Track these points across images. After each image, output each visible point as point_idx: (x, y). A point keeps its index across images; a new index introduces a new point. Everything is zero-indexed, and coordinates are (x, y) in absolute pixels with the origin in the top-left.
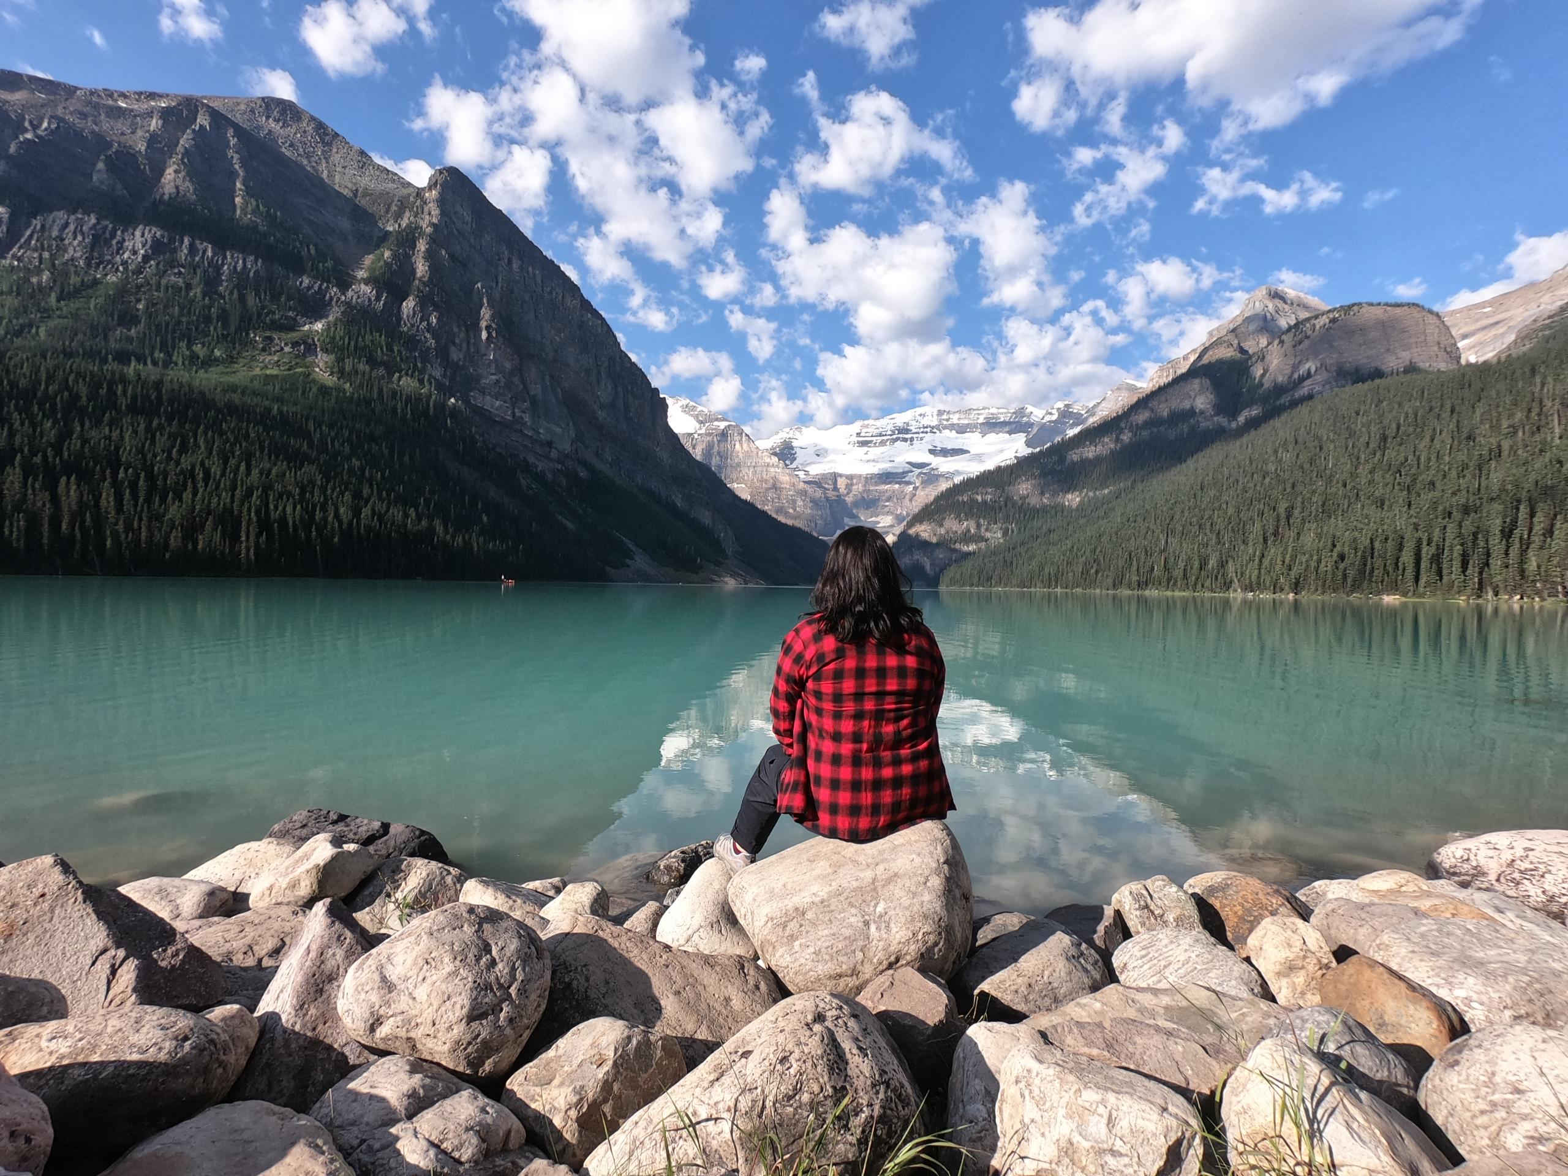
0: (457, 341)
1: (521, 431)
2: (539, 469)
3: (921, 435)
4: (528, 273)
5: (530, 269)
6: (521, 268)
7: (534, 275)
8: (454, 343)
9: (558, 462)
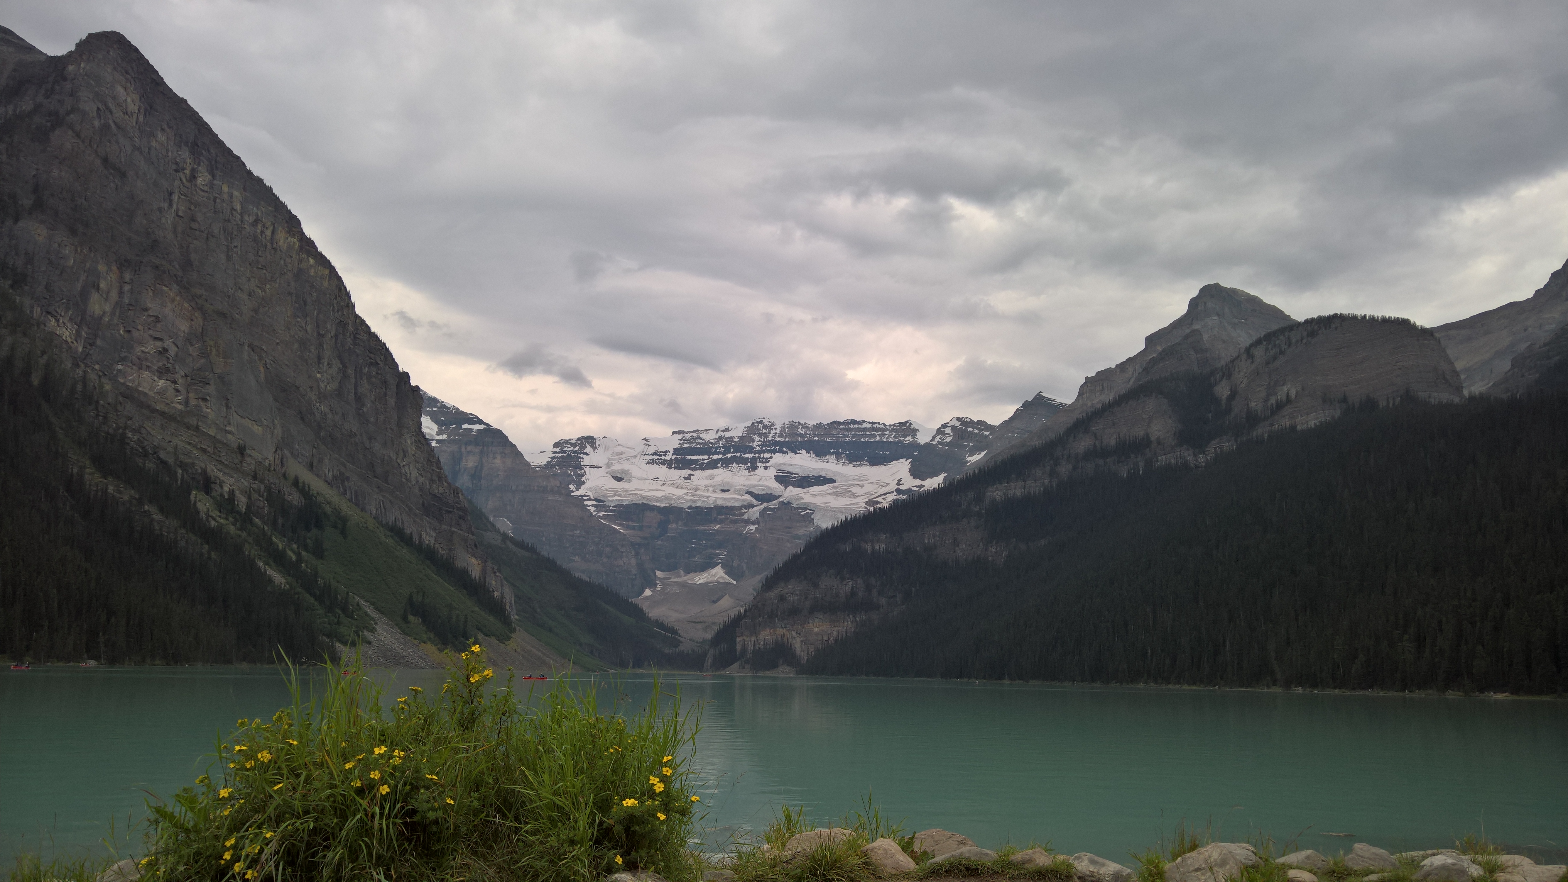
0: (103, 285)
1: (197, 427)
2: (226, 488)
3: (767, 455)
4: (221, 192)
5: (225, 188)
6: (211, 185)
7: (231, 196)
8: (98, 289)
9: (255, 478)
